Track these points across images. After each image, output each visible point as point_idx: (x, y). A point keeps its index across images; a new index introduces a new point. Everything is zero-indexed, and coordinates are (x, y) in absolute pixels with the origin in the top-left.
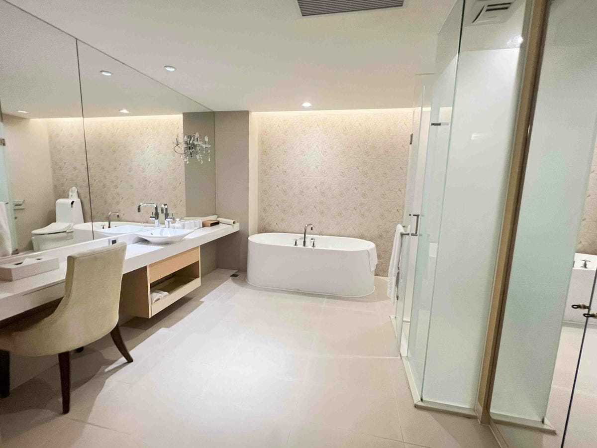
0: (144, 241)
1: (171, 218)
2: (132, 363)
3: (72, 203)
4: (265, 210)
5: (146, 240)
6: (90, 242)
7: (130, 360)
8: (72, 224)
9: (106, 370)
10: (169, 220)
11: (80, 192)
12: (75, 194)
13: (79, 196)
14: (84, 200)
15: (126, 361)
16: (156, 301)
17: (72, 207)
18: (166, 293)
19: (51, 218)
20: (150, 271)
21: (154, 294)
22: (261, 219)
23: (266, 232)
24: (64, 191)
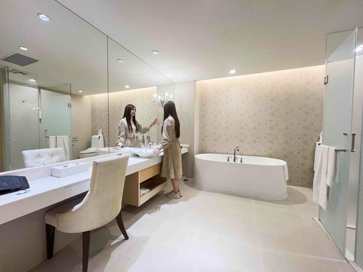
0: (137, 156)
1: (151, 143)
2: (128, 240)
3: (99, 137)
4: (203, 140)
5: (138, 155)
6: (107, 155)
7: (127, 238)
8: (98, 148)
9: (112, 244)
10: (150, 143)
11: (103, 131)
12: (101, 133)
13: (103, 134)
14: (105, 136)
15: (124, 238)
16: (143, 195)
17: (99, 139)
18: (148, 190)
19: (89, 145)
20: (140, 175)
21: (142, 190)
22: (201, 145)
23: (204, 153)
24: (96, 132)
